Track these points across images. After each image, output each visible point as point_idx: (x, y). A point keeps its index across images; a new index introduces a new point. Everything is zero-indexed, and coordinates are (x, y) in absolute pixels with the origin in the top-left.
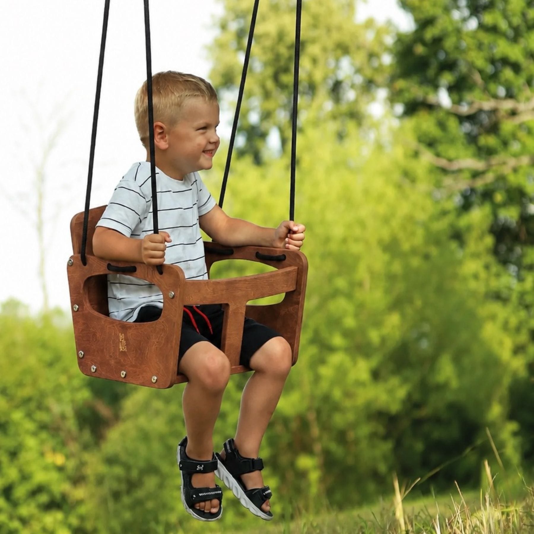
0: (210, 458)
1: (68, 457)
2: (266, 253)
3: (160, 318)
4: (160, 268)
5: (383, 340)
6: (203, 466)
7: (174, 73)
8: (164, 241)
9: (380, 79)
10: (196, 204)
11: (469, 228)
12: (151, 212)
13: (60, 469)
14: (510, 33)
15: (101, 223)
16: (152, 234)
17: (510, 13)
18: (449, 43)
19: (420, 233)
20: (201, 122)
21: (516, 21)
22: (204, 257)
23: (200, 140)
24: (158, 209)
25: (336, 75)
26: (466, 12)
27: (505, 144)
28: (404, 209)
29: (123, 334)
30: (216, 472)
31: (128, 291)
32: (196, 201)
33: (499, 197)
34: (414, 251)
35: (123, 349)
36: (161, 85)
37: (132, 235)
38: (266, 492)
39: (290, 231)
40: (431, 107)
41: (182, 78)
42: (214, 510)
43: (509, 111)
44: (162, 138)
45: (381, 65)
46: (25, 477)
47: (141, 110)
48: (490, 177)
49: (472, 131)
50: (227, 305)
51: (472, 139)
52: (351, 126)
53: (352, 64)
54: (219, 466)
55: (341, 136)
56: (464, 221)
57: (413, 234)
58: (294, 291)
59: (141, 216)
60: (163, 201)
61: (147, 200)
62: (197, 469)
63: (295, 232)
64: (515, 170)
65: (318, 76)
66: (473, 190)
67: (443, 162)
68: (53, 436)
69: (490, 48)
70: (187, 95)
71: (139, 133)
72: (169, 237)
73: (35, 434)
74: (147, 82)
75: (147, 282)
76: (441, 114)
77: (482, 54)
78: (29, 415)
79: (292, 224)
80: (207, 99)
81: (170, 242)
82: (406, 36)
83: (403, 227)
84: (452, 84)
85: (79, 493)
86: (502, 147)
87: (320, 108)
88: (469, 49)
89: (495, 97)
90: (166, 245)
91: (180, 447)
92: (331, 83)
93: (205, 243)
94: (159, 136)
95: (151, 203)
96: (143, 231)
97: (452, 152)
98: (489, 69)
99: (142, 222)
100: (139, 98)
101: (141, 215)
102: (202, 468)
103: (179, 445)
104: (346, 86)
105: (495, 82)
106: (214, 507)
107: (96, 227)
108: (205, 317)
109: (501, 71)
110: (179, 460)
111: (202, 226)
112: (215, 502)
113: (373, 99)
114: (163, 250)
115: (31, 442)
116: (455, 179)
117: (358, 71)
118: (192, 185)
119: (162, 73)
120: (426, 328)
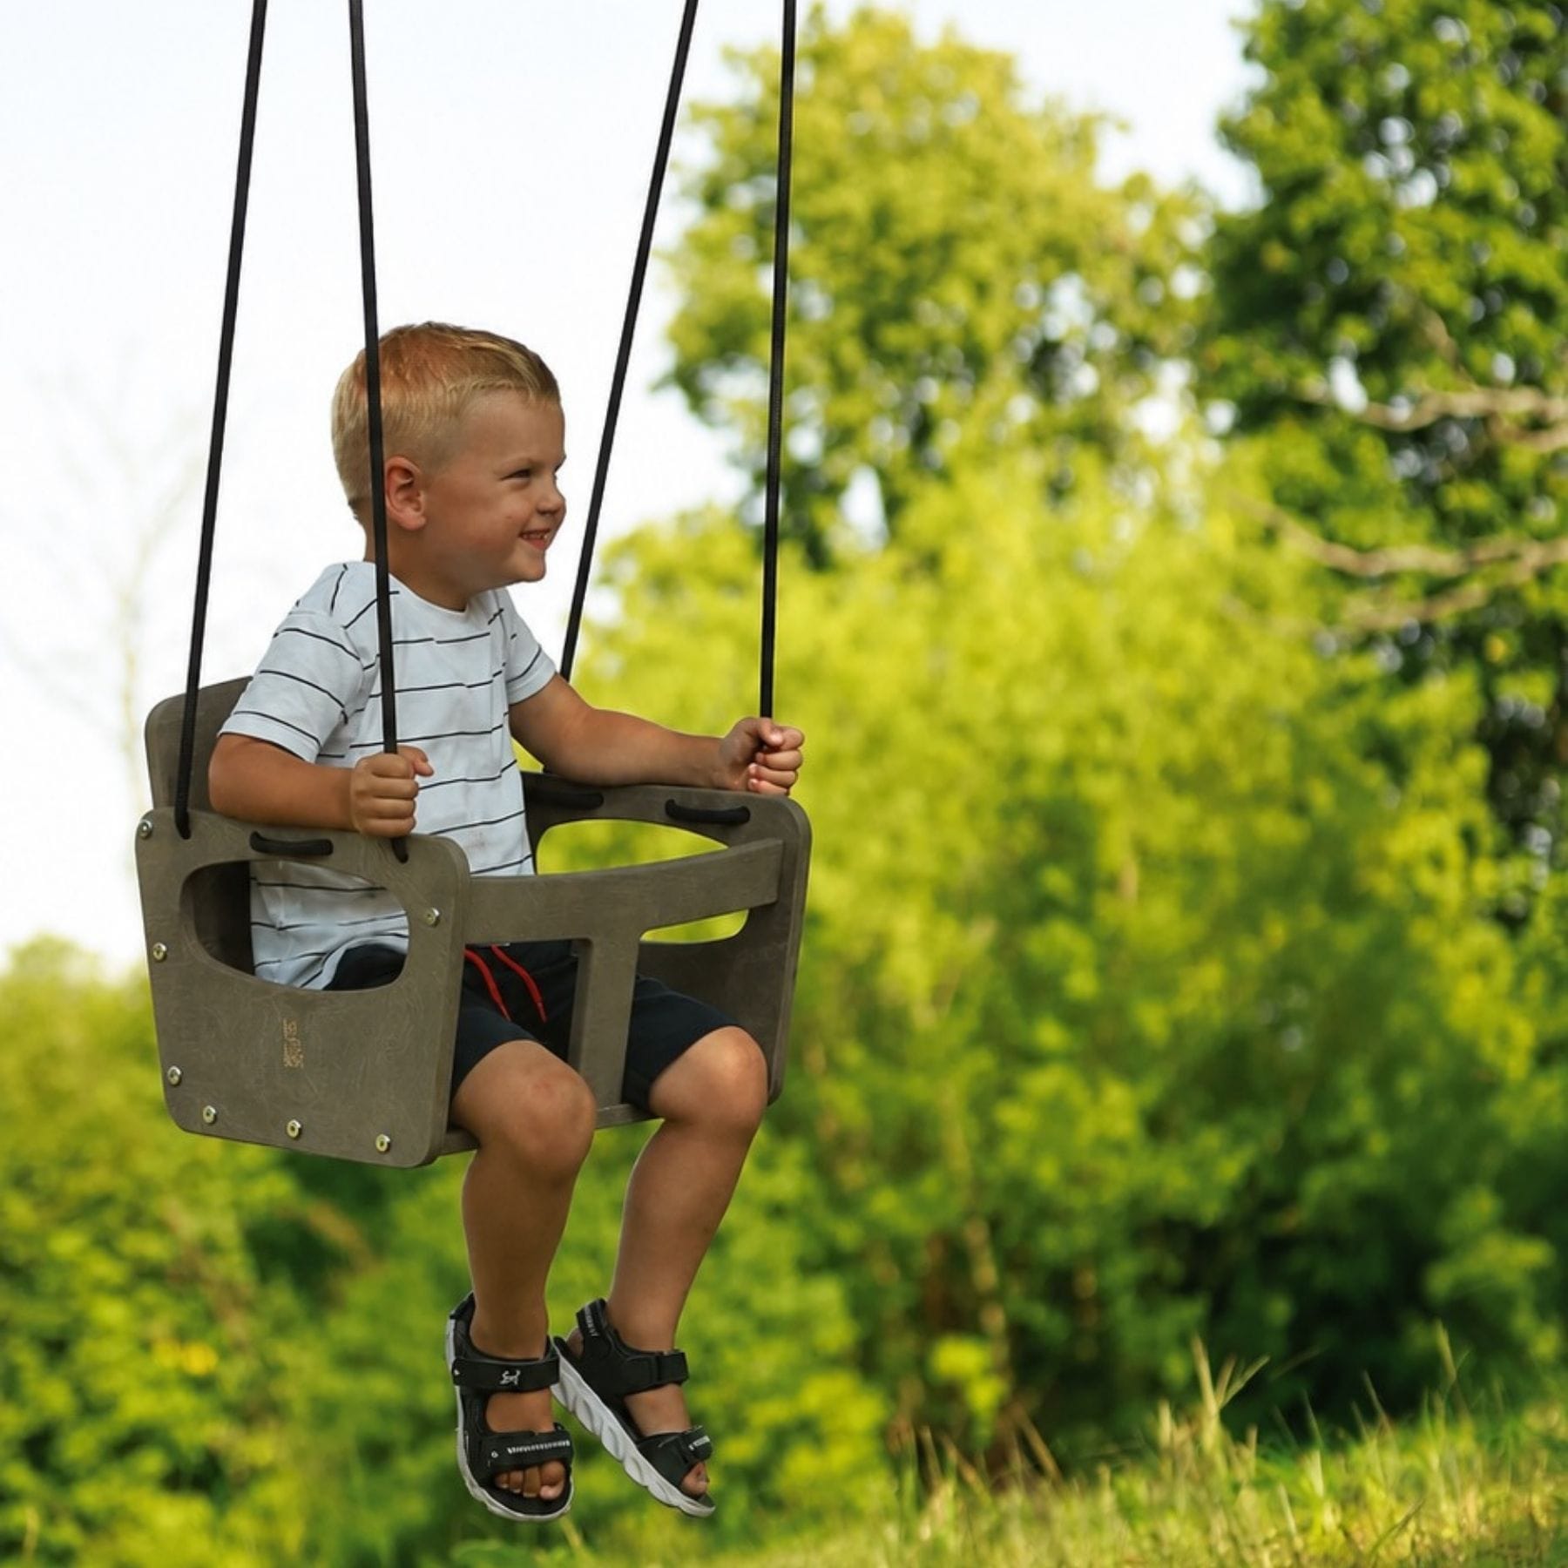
0: (539, 1354)
1: (226, 1352)
2: (694, 804)
3: (400, 977)
4: (400, 845)
5: (1179, 1029)
6: (518, 1373)
7: (441, 328)
8: (412, 771)
9: (1166, 336)
10: (500, 672)
11: (1418, 731)
12: (377, 696)
13: (202, 1384)
14: (1527, 212)
15: (232, 725)
16: (380, 753)
17: (1523, 161)
18: (1359, 240)
19: (1280, 742)
20: (516, 457)
21: (1541, 180)
22: (523, 815)
23: (513, 504)
24: (396, 688)
25: (1042, 328)
26: (1405, 160)
27: (1516, 505)
28: (1235, 682)
29: (294, 1023)
30: (555, 1389)
31: (308, 908)
32: (501, 665)
33: (1499, 648)
34: (1262, 796)
35: (292, 1061)
36: (406, 360)
37: (319, 755)
38: (697, 1443)
39: (760, 746)
40: (1309, 411)
41: (464, 341)
42: (550, 1492)
43: (1525, 420)
44: (409, 500)
45: (1169, 298)
46: (91, 1408)
47: (351, 425)
48: (1475, 593)
49: (1424, 471)
50: (586, 943)
51: (1424, 492)
52: (1084, 463)
53: (1087, 297)
54: (562, 1371)
55: (1058, 490)
56: (1399, 713)
57: (1262, 749)
58: (773, 905)
59: (346, 707)
60: (410, 666)
61: (366, 664)
62: (503, 1382)
63: (776, 749)
64: (1544, 576)
65: (990, 327)
66: (1427, 628)
67: (1344, 557)
68: (179, 1297)
69: (1471, 252)
70: (475, 387)
71: (345, 485)
72: (425, 760)
73: (122, 1292)
74: (364, 353)
75: (360, 882)
76: (1337, 429)
77: (1447, 270)
78: (105, 1243)
79: (765, 726)
80: (532, 396)
81: (429, 774)
82: (1242, 222)
83: (1234, 728)
84: (1368, 348)
85: (261, 1448)
86: (1506, 512)
87: (1000, 413)
88: (1414, 255)
89: (1486, 381)
90: (417, 784)
91: (453, 1322)
92: (1027, 348)
93: (525, 776)
94: (401, 496)
95: (376, 672)
96: (352, 747)
97: (1368, 531)
98: (1470, 309)
99: (350, 721)
100: (345, 393)
101: (347, 703)
102: (515, 1379)
103: (452, 1317)
104: (1070, 353)
105: (1484, 343)
106: (552, 1484)
107: (219, 734)
108: (523, 973)
109: (1502, 314)
110: (452, 1358)
111: (517, 733)
112: (554, 1469)
113: (1149, 389)
114: (411, 796)
115: (111, 1312)
116: (1377, 601)
117: (1106, 314)
118: (490, 622)
119: (411, 327)
120: (1297, 999)
